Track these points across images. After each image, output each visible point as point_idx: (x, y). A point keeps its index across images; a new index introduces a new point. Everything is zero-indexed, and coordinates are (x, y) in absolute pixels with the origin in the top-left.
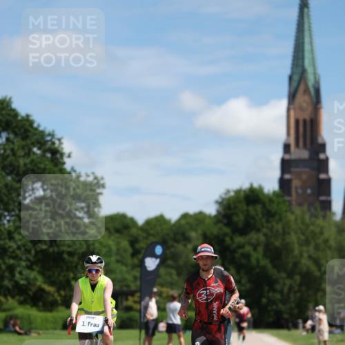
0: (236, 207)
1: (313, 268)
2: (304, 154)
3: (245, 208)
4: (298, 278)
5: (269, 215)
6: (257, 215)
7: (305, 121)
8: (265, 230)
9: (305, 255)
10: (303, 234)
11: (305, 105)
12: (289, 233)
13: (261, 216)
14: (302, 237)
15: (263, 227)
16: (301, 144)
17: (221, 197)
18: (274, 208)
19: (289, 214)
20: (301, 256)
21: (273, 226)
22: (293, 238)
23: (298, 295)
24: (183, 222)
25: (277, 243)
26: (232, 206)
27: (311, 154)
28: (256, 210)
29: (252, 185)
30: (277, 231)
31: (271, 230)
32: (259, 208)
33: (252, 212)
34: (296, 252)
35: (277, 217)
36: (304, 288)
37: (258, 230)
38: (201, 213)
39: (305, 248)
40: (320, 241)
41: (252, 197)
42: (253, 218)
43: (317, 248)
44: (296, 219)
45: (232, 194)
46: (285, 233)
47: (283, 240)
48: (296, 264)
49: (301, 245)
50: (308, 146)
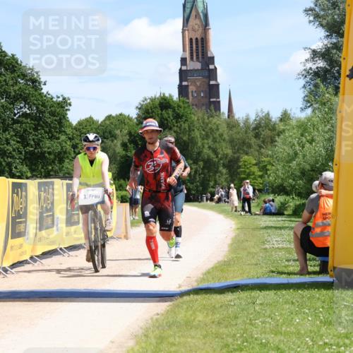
0: (153, 112)
1: (212, 156)
2: (198, 66)
3: (160, 112)
4: (201, 164)
5: (178, 117)
6: (169, 117)
7: (197, 39)
8: (175, 128)
9: (206, 146)
10: (204, 130)
11: (196, 27)
12: (194, 130)
13: (172, 118)
14: (204, 133)
15: (174, 126)
16: (195, 58)
17: (140, 104)
18: (181, 111)
19: (193, 116)
20: (203, 147)
21: (181, 125)
22: (197, 134)
23: (203, 176)
24: (108, 122)
25: (185, 138)
26: (150, 111)
27: (202, 65)
28: (168, 114)
29: (164, 94)
30: (185, 129)
31: (180, 128)
32: (170, 111)
33: (166, 116)
34: (200, 144)
35: (184, 118)
36: (206, 171)
37: (170, 129)
38: (121, 115)
39: (206, 141)
40: (217, 135)
41: (164, 104)
42: (167, 120)
43: (215, 140)
44: (198, 120)
45: (149, 101)
46: (190, 130)
47: (189, 135)
48: (199, 153)
49: (203, 139)
50: (200, 59)
